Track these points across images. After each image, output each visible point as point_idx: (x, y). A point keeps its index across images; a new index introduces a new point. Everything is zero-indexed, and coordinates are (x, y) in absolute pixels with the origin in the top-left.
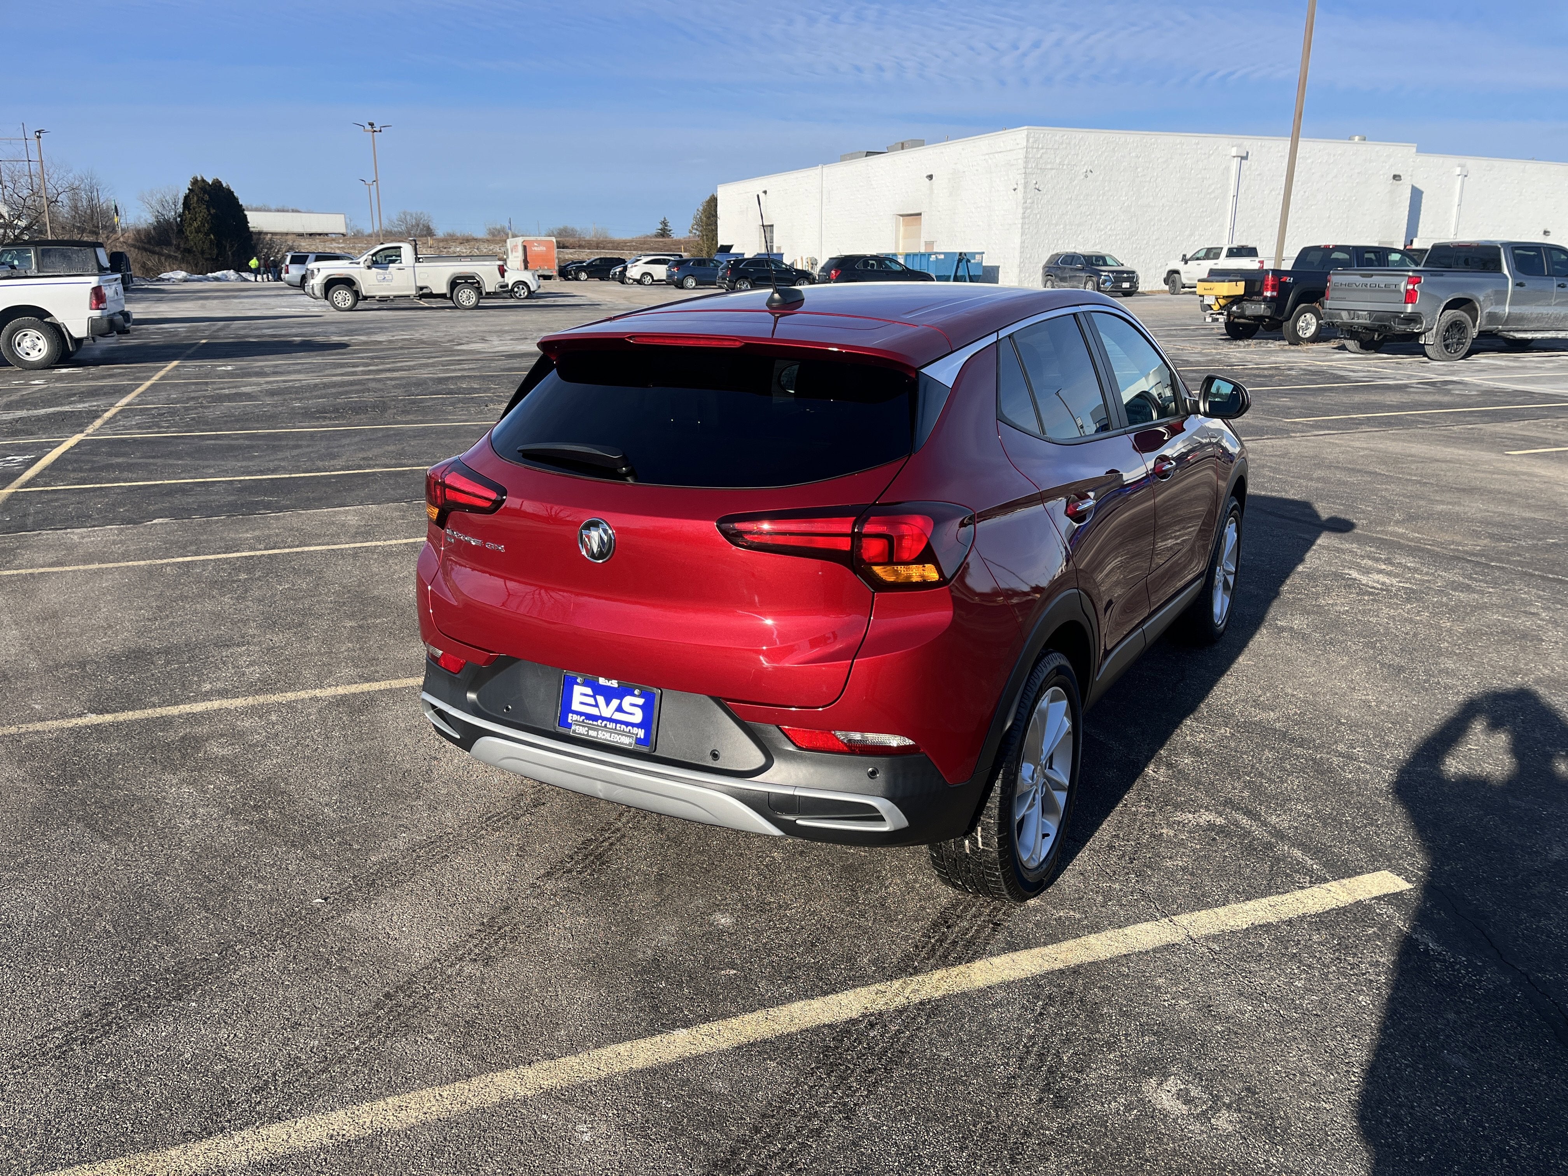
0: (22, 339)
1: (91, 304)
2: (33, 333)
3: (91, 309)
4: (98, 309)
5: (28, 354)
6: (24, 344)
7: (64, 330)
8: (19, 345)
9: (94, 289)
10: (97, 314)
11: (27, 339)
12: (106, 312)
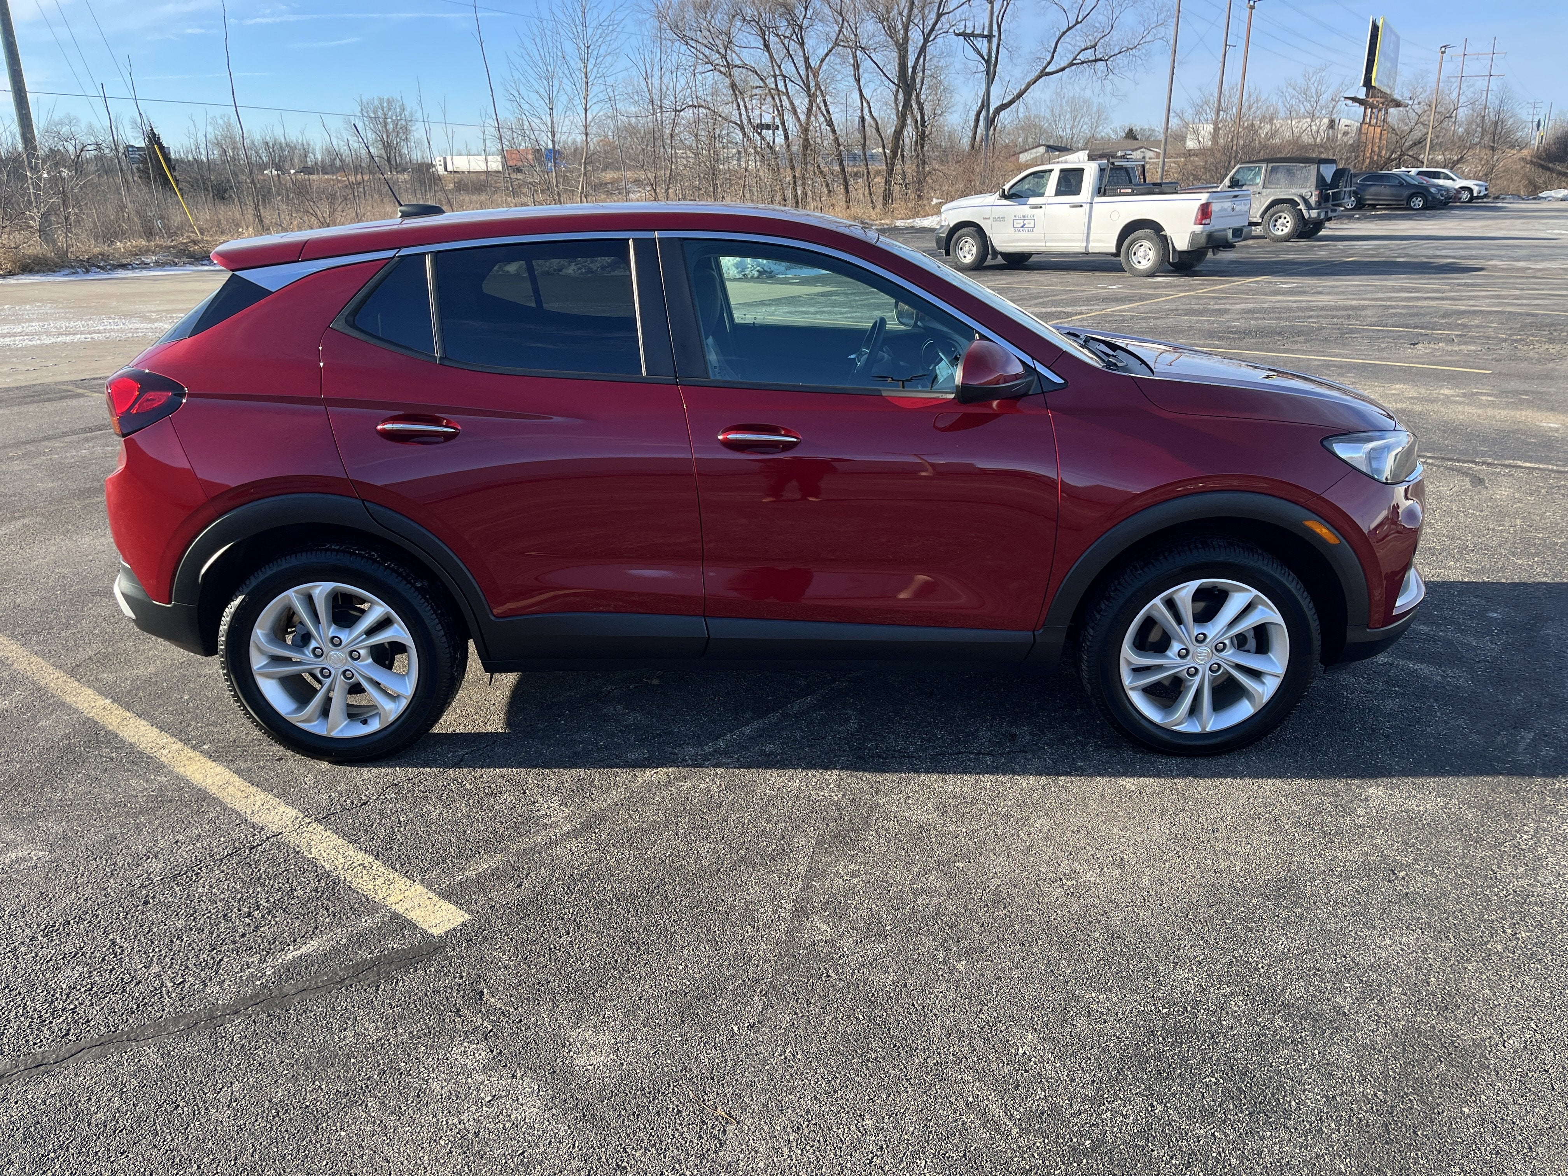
0: (1138, 249)
1: (1196, 220)
2: (1147, 244)
3: (1195, 224)
4: (1201, 224)
5: (1139, 262)
6: (1138, 254)
7: (1170, 242)
8: (1135, 254)
9: (1203, 205)
10: (1198, 228)
11: (1142, 249)
12: (1208, 228)
